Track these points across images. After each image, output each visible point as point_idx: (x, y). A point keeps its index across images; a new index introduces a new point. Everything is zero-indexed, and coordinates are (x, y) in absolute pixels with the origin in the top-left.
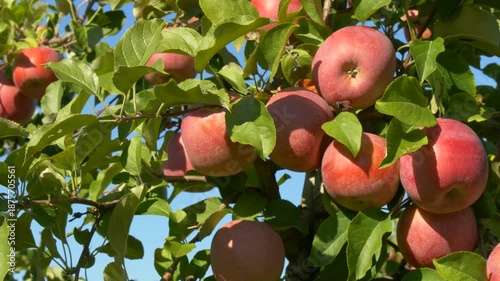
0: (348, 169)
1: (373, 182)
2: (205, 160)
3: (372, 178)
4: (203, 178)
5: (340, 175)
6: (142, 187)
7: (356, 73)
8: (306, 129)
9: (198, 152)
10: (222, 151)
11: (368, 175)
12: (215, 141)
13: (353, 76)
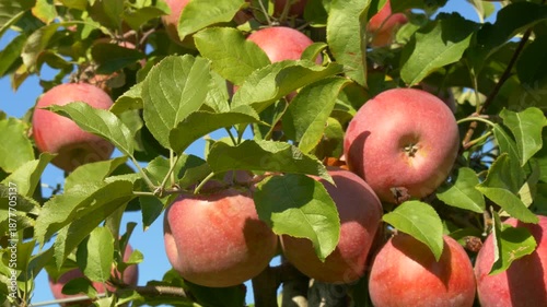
0: (419, 279)
1: (452, 297)
2: (210, 261)
3: (451, 292)
4: (180, 291)
5: (409, 285)
6: (110, 300)
7: (415, 151)
8: (359, 222)
9: (201, 250)
10: (235, 250)
11: (447, 288)
12: (228, 235)
13: (412, 155)
